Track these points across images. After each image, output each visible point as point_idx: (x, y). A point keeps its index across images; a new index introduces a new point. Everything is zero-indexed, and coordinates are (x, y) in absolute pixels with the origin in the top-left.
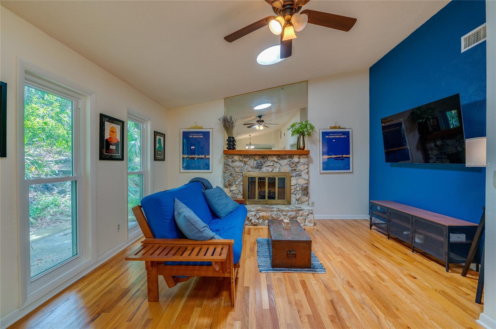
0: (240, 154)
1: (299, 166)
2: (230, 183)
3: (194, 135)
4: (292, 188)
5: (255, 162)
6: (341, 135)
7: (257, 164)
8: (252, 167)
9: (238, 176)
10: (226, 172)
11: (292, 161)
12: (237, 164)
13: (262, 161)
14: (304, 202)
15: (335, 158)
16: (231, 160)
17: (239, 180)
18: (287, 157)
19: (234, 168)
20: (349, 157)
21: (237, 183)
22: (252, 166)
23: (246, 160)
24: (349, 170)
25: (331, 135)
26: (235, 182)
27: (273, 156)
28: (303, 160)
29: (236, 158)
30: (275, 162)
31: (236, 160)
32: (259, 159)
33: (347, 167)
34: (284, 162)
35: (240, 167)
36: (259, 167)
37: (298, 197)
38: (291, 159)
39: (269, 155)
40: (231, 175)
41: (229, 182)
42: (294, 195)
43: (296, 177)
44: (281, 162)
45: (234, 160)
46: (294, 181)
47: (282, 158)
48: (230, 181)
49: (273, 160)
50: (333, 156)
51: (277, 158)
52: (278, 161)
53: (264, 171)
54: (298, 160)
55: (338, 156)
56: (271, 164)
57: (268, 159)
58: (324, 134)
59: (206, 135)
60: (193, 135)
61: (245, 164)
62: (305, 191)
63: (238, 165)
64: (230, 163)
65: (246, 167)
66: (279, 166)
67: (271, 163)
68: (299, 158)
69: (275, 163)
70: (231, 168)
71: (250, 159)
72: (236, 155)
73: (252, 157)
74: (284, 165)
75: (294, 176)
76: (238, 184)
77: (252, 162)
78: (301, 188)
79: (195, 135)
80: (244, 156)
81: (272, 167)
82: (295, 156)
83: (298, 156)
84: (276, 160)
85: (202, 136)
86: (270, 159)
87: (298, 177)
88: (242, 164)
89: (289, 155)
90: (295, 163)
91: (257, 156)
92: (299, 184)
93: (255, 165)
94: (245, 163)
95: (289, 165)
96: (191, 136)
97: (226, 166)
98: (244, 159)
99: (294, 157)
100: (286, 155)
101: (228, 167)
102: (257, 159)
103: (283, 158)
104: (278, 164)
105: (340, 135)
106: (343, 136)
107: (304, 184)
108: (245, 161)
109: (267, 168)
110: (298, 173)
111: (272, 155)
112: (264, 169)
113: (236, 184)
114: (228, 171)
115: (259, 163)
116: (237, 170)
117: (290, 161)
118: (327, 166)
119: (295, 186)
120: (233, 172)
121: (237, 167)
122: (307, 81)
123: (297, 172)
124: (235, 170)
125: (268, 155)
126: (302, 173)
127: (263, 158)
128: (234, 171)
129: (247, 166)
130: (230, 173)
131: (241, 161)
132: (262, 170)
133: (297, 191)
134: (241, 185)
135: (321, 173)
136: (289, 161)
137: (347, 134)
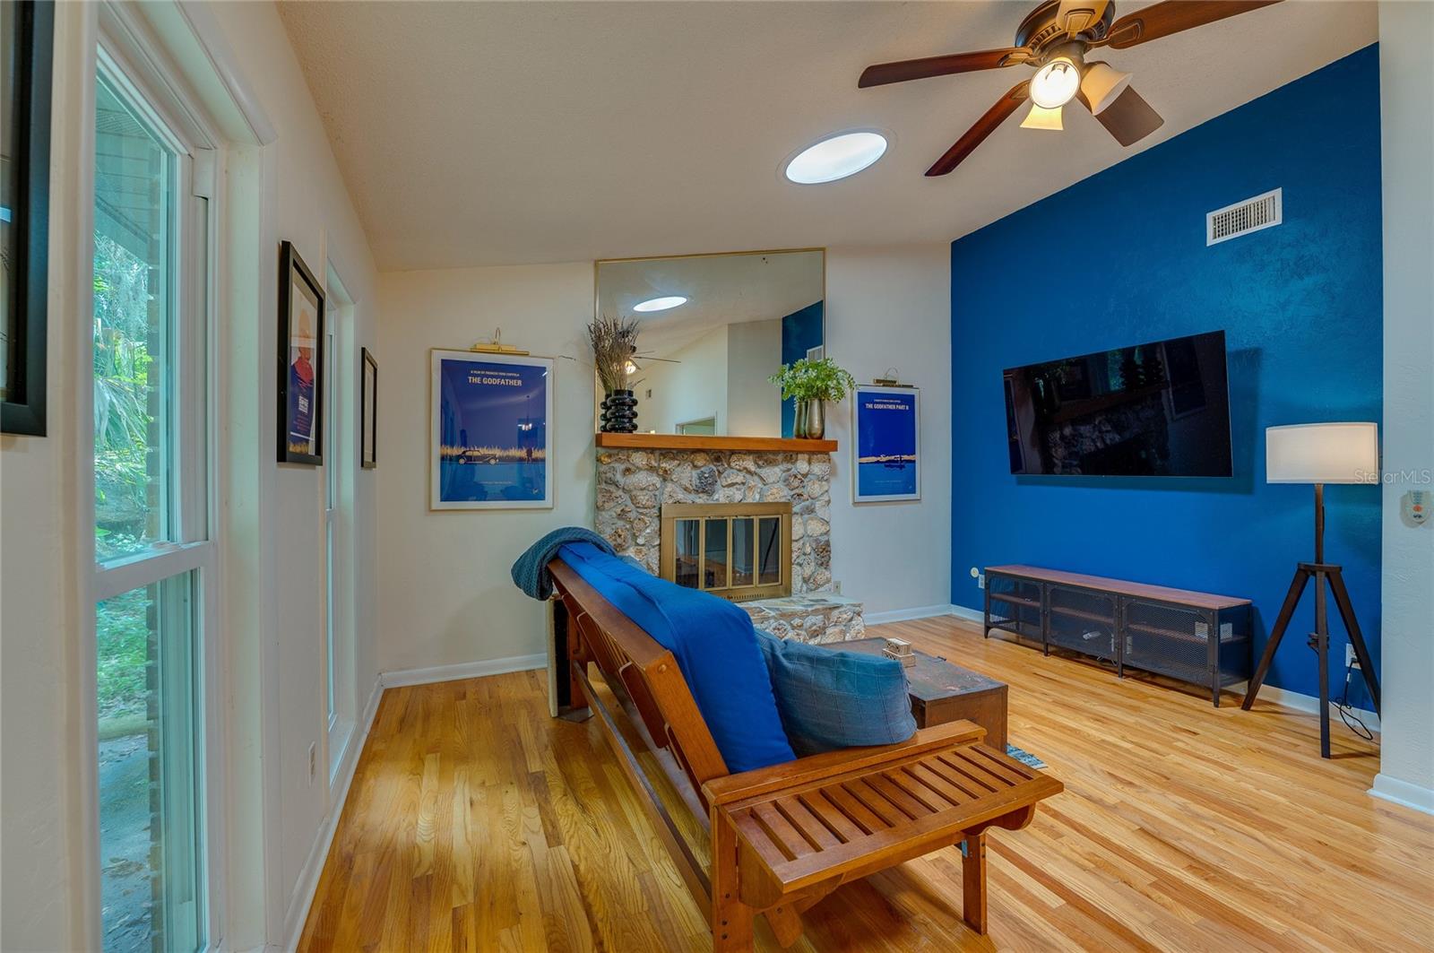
0: (649, 448)
1: (810, 484)
2: (619, 541)
3: (488, 376)
4: (795, 546)
5: (695, 473)
6: (899, 404)
7: (700, 478)
8: (686, 489)
9: (646, 519)
10: (606, 505)
11: (794, 471)
12: (642, 478)
13: (715, 469)
14: (822, 585)
15: (887, 462)
16: (623, 467)
17: (648, 531)
18: (780, 457)
19: (631, 491)
20: (914, 461)
21: (641, 541)
22: (688, 486)
23: (668, 467)
24: (914, 492)
25: (877, 403)
26: (635, 537)
27: (745, 454)
28: (818, 468)
29: (639, 459)
30: (749, 472)
31: (637, 468)
32: (705, 465)
33: (909, 486)
34: (774, 473)
35: (651, 488)
36: (706, 487)
37: (808, 571)
38: (789, 466)
39: (733, 452)
40: (622, 515)
41: (615, 540)
42: (799, 568)
43: (802, 515)
44: (765, 472)
45: (633, 468)
46: (797, 530)
47: (766, 461)
48: (620, 536)
49: (745, 468)
50: (883, 458)
51: (756, 463)
52: (758, 471)
53: (722, 500)
54: (808, 469)
55: (893, 458)
56: (739, 479)
57: (729, 465)
58: (864, 398)
59: (533, 377)
60: (482, 376)
61: (665, 480)
62: (823, 552)
63: (644, 484)
64: (619, 477)
65: (668, 489)
66: (760, 485)
67: (738, 475)
68: (810, 463)
69: (748, 476)
70: (620, 492)
71: (679, 465)
72: (637, 449)
73: (686, 457)
74: (774, 483)
75: (797, 514)
76: (643, 545)
77: (686, 474)
78: (814, 547)
79: (492, 377)
80: (661, 454)
81: (743, 488)
82: (800, 456)
83: (806, 456)
84: (752, 468)
85: (520, 382)
86: (737, 463)
87: (806, 516)
88: (656, 480)
89: (785, 452)
90: (799, 476)
91: (702, 454)
92: (808, 536)
93: (696, 482)
94: (665, 476)
95: (784, 481)
96: (477, 380)
97: (604, 486)
98: (664, 465)
99: (797, 460)
100: (775, 453)
101: (612, 488)
102: (699, 464)
103: (770, 463)
104: (756, 478)
105: (896, 404)
106: (901, 407)
107: (821, 535)
108: (666, 471)
109: (729, 491)
110: (807, 503)
111: (740, 452)
112: (721, 496)
113: (638, 545)
114: (612, 504)
115: (707, 475)
116: (643, 498)
117: (789, 470)
118: (869, 485)
119: (801, 542)
120: (631, 507)
121: (642, 489)
122: (823, 249)
123: (804, 501)
124: (633, 498)
125: (728, 453)
126: (818, 504)
127: (718, 459)
128: (629, 502)
129: (669, 487)
130: (619, 511)
131: (651, 469)
132: (716, 497)
133: (805, 554)
134: (654, 547)
135: (855, 504)
136: (784, 472)
137: (909, 400)
